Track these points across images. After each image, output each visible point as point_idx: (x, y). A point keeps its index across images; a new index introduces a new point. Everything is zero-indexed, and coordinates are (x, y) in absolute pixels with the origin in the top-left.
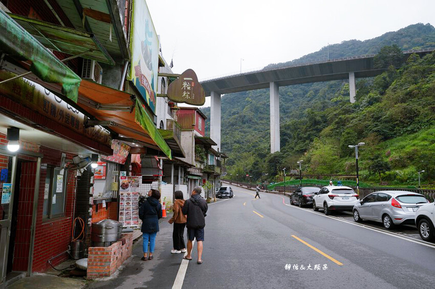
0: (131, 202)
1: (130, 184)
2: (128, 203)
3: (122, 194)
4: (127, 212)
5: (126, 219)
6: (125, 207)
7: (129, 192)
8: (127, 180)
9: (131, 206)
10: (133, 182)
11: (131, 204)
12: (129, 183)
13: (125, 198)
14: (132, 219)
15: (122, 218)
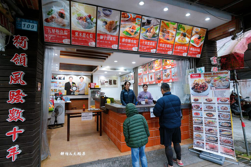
0: (216, 114)
1: (209, 85)
2: (210, 115)
3: (196, 100)
4: (208, 128)
5: (209, 140)
6: (203, 119)
7: (210, 97)
8: (202, 78)
9: (217, 121)
10: (215, 81)
11: (216, 116)
12: (209, 82)
13: (203, 106)
14: (219, 142)
15: (199, 137)
